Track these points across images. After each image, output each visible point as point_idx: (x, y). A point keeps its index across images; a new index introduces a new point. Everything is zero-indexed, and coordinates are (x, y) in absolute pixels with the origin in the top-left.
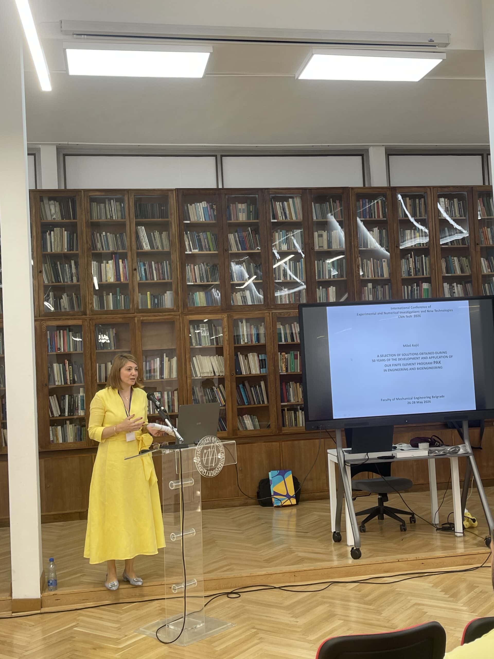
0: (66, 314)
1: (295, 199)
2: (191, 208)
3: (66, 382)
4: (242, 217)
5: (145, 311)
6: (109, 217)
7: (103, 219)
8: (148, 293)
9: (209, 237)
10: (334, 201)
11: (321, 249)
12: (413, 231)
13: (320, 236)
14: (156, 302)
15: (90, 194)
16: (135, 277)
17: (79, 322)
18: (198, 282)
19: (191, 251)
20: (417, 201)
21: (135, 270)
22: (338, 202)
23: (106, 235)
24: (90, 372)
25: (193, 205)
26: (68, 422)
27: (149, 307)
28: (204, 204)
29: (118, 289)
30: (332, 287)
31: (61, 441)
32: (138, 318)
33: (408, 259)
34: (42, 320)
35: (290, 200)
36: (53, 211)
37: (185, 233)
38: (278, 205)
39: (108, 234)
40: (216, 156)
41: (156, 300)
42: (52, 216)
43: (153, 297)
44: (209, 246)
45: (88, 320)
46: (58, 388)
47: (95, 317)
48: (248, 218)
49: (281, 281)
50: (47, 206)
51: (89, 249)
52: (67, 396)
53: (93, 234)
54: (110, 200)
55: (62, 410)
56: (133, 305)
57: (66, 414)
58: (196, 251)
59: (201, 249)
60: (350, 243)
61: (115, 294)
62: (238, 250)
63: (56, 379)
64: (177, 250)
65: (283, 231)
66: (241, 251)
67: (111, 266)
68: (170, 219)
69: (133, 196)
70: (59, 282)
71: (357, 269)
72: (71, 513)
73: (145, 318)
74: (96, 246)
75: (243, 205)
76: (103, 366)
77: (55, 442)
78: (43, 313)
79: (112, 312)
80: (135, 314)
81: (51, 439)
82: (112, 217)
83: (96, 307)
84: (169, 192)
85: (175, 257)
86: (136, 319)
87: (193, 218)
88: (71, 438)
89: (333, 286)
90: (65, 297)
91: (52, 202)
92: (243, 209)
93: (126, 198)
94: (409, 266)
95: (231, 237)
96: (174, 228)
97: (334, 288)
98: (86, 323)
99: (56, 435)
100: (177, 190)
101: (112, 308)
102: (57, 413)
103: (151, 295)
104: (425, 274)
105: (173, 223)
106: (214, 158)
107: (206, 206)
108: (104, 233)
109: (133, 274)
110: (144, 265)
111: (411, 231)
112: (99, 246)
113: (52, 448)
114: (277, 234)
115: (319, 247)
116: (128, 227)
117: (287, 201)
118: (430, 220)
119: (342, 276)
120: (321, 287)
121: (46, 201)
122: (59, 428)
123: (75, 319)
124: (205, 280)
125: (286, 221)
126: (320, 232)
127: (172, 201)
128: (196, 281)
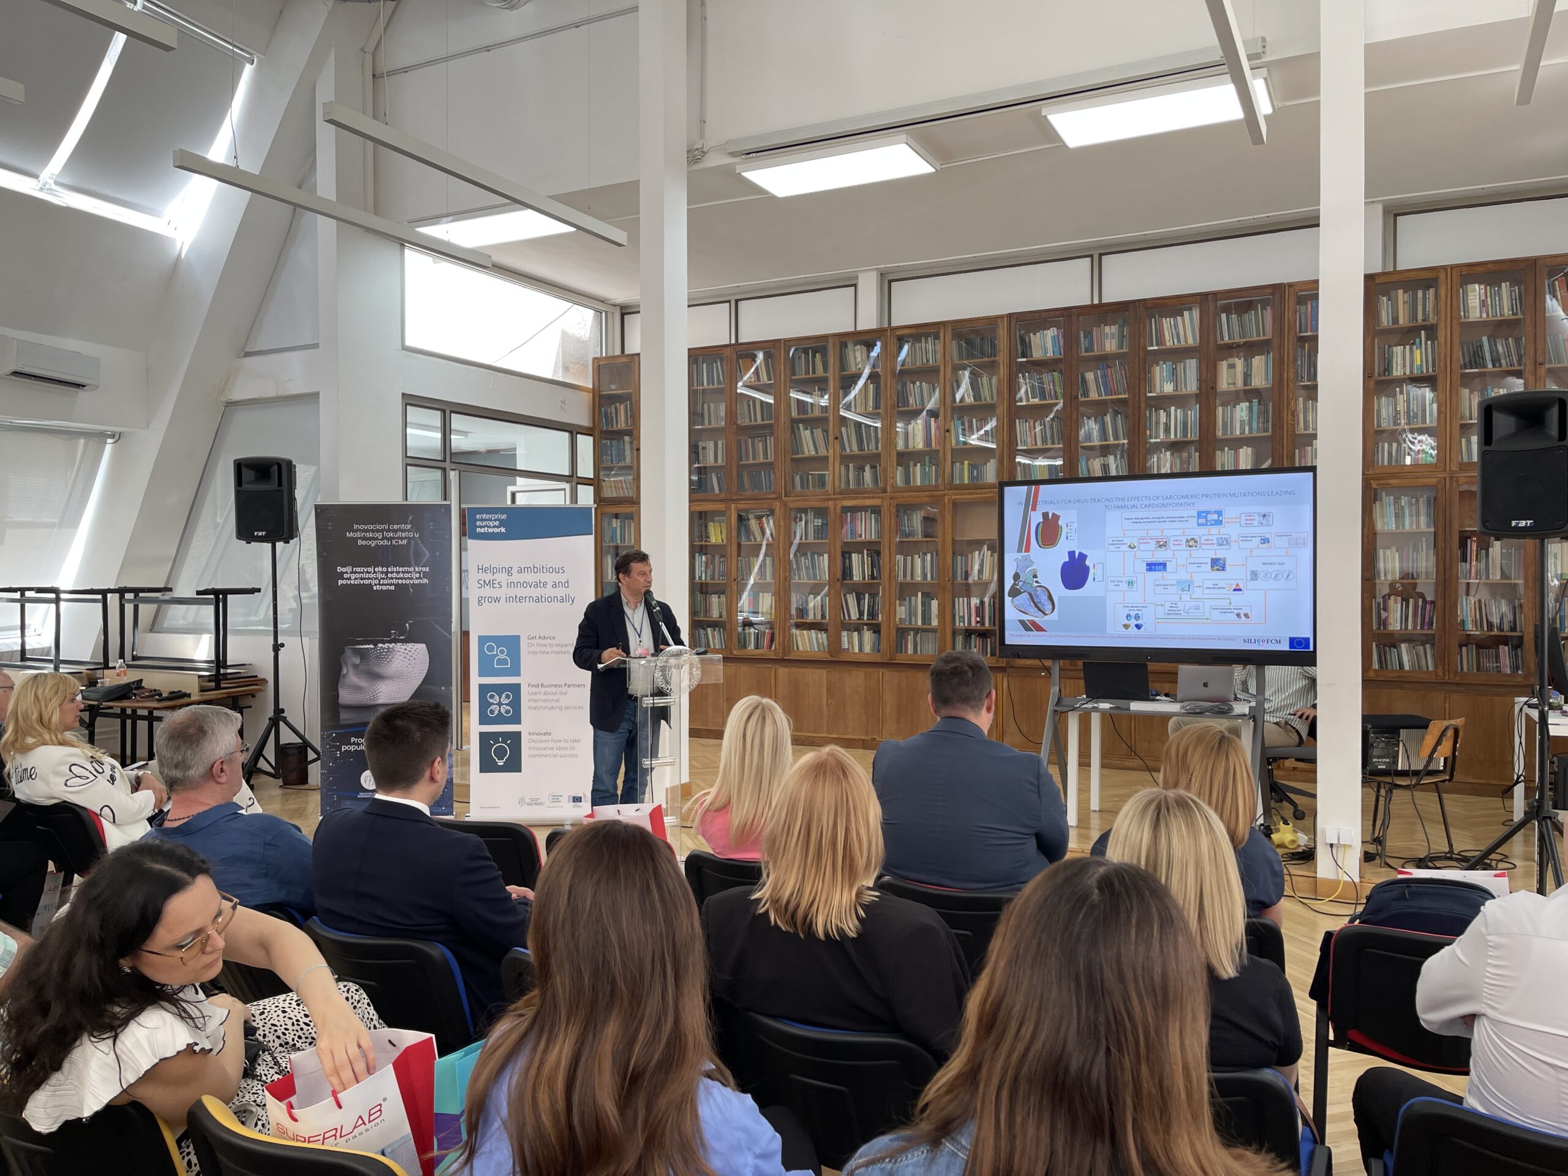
0: (865, 491)
1: (1194, 312)
2: (1035, 339)
3: (864, 579)
4: (1110, 346)
5: (961, 487)
6: (925, 361)
7: (918, 363)
8: (966, 462)
9: (1056, 380)
10: (1264, 308)
11: (1232, 388)
12: (1408, 347)
13: (1232, 366)
14: (975, 474)
15: (898, 333)
16: (947, 441)
17: (875, 502)
18: (1039, 445)
19: (1028, 401)
20: (1420, 293)
21: (948, 431)
22: (1269, 308)
23: (921, 386)
24: (888, 565)
25: (1038, 334)
26: (865, 627)
27: (966, 481)
28: (1051, 333)
29: (927, 458)
30: (1245, 447)
31: (857, 650)
32: (950, 496)
33: (1395, 396)
34: (836, 499)
35: (1186, 313)
36: (859, 359)
37: (1020, 375)
38: (1167, 323)
39: (924, 384)
40: (1091, 256)
41: (975, 472)
42: (856, 365)
43: (972, 467)
44: (1055, 392)
45: (888, 500)
46: (858, 584)
47: (897, 495)
48: (1121, 346)
49: (1159, 440)
50: (851, 354)
51: (893, 407)
52: (867, 595)
53: (905, 385)
54: (926, 338)
55: (861, 613)
56: (944, 480)
57: (865, 617)
58: (1036, 401)
59: (1043, 397)
60: (1281, 376)
61: (923, 465)
62: (1100, 395)
63: (854, 573)
64: (1005, 401)
65: (1168, 363)
66: (1104, 397)
67: (920, 427)
68: (997, 358)
69: (950, 331)
70: (862, 450)
71: (1290, 417)
72: (854, 739)
73: (958, 497)
74: (908, 401)
75: (1113, 327)
76: (909, 558)
77: (851, 651)
78: (838, 490)
79: (918, 489)
80: (946, 492)
81: (846, 646)
82: (928, 361)
83: (899, 480)
84: (999, 320)
85: (1002, 409)
86: (946, 498)
87: (1037, 354)
88: (867, 648)
89: (1248, 446)
90: (867, 468)
91: (858, 347)
92: (1112, 334)
93: (942, 334)
94: (1396, 408)
95: (1090, 376)
96: (1003, 371)
97: (1250, 449)
98: (885, 504)
99: (851, 642)
100: (1010, 315)
101: (919, 484)
102: (854, 615)
103: (969, 464)
104: (1428, 422)
105: (1001, 364)
106: (1089, 260)
107: (1056, 333)
108: (918, 383)
109: (945, 437)
110: (963, 424)
111: (1405, 348)
112: (911, 400)
113: (843, 658)
114: (1157, 369)
115: (1229, 384)
116: (942, 372)
117: (1182, 315)
118: (1442, 325)
119: (1266, 430)
120: (1226, 449)
121: (850, 346)
122: (856, 634)
123: (873, 498)
124: (1049, 441)
125: (1179, 346)
126: (1231, 361)
127: (1001, 332)
128: (1036, 444)
